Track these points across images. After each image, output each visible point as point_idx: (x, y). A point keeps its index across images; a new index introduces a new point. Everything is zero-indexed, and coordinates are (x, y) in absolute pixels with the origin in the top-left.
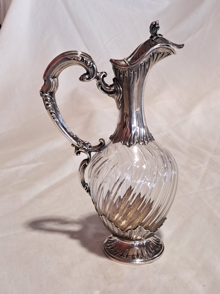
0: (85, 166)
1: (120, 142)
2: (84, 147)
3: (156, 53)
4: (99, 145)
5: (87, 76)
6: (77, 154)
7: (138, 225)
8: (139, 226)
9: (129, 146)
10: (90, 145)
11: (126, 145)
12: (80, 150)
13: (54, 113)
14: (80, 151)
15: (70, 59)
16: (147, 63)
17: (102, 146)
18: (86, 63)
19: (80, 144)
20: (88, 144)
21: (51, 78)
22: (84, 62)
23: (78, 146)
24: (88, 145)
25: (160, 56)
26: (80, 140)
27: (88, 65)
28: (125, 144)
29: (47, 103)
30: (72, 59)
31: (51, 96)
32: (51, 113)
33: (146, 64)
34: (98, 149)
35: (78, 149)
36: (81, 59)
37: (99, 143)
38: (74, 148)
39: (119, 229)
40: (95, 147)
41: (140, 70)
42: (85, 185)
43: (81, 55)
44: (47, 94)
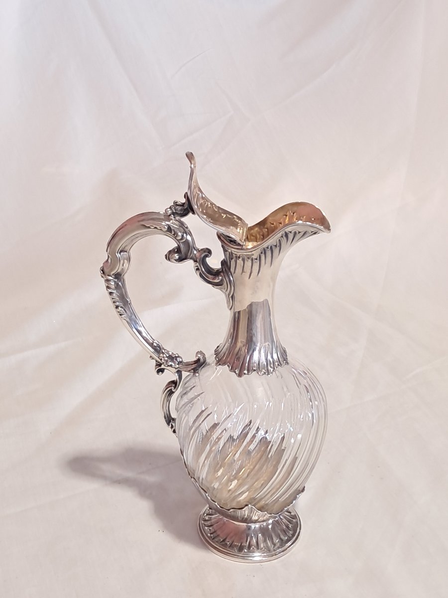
0: (171, 393)
1: (227, 365)
2: (170, 363)
3: (290, 232)
4: (194, 361)
5: (176, 255)
6: (158, 372)
7: (247, 503)
8: (249, 505)
9: (240, 375)
10: (181, 360)
11: (235, 372)
12: (163, 367)
13: (122, 307)
14: (164, 369)
15: (149, 227)
16: (276, 246)
17: (198, 365)
18: (176, 235)
19: (163, 357)
20: (178, 358)
21: (117, 253)
22: (171, 233)
23: (160, 361)
24: (176, 360)
25: (298, 236)
26: (165, 350)
27: (179, 238)
28: (232, 369)
29: (110, 291)
30: (152, 227)
31: (116, 280)
32: (117, 307)
33: (273, 247)
34: (192, 369)
35: (160, 365)
36: (166, 230)
37: (195, 359)
38: (154, 361)
39: (216, 504)
40: (188, 364)
41: (263, 257)
42: (170, 422)
43: (167, 223)
44: (110, 278)
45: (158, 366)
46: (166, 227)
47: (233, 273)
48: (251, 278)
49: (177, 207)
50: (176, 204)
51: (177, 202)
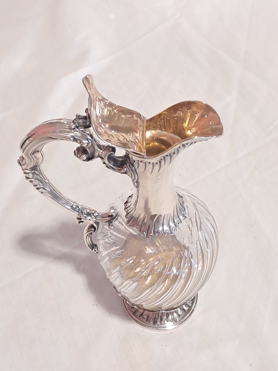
1: (136, 227)
2: (89, 218)
5: (83, 156)
6: (79, 223)
9: (148, 236)
11: (143, 234)
12: (83, 220)
13: (41, 188)
15: (56, 139)
16: (174, 153)
17: (112, 218)
18: (81, 144)
20: (95, 214)
21: (31, 155)
23: (80, 217)
24: (93, 215)
27: (85, 145)
28: (141, 232)
29: (29, 180)
31: (33, 171)
32: (38, 189)
33: (172, 154)
34: (107, 222)
38: (75, 217)
40: (103, 216)
41: (163, 162)
42: (93, 248)
43: (71, 134)
44: (28, 171)
45: (79, 219)
46: (72, 139)
47: (136, 168)
48: (152, 174)
49: (80, 121)
50: (78, 117)
51: (79, 116)
